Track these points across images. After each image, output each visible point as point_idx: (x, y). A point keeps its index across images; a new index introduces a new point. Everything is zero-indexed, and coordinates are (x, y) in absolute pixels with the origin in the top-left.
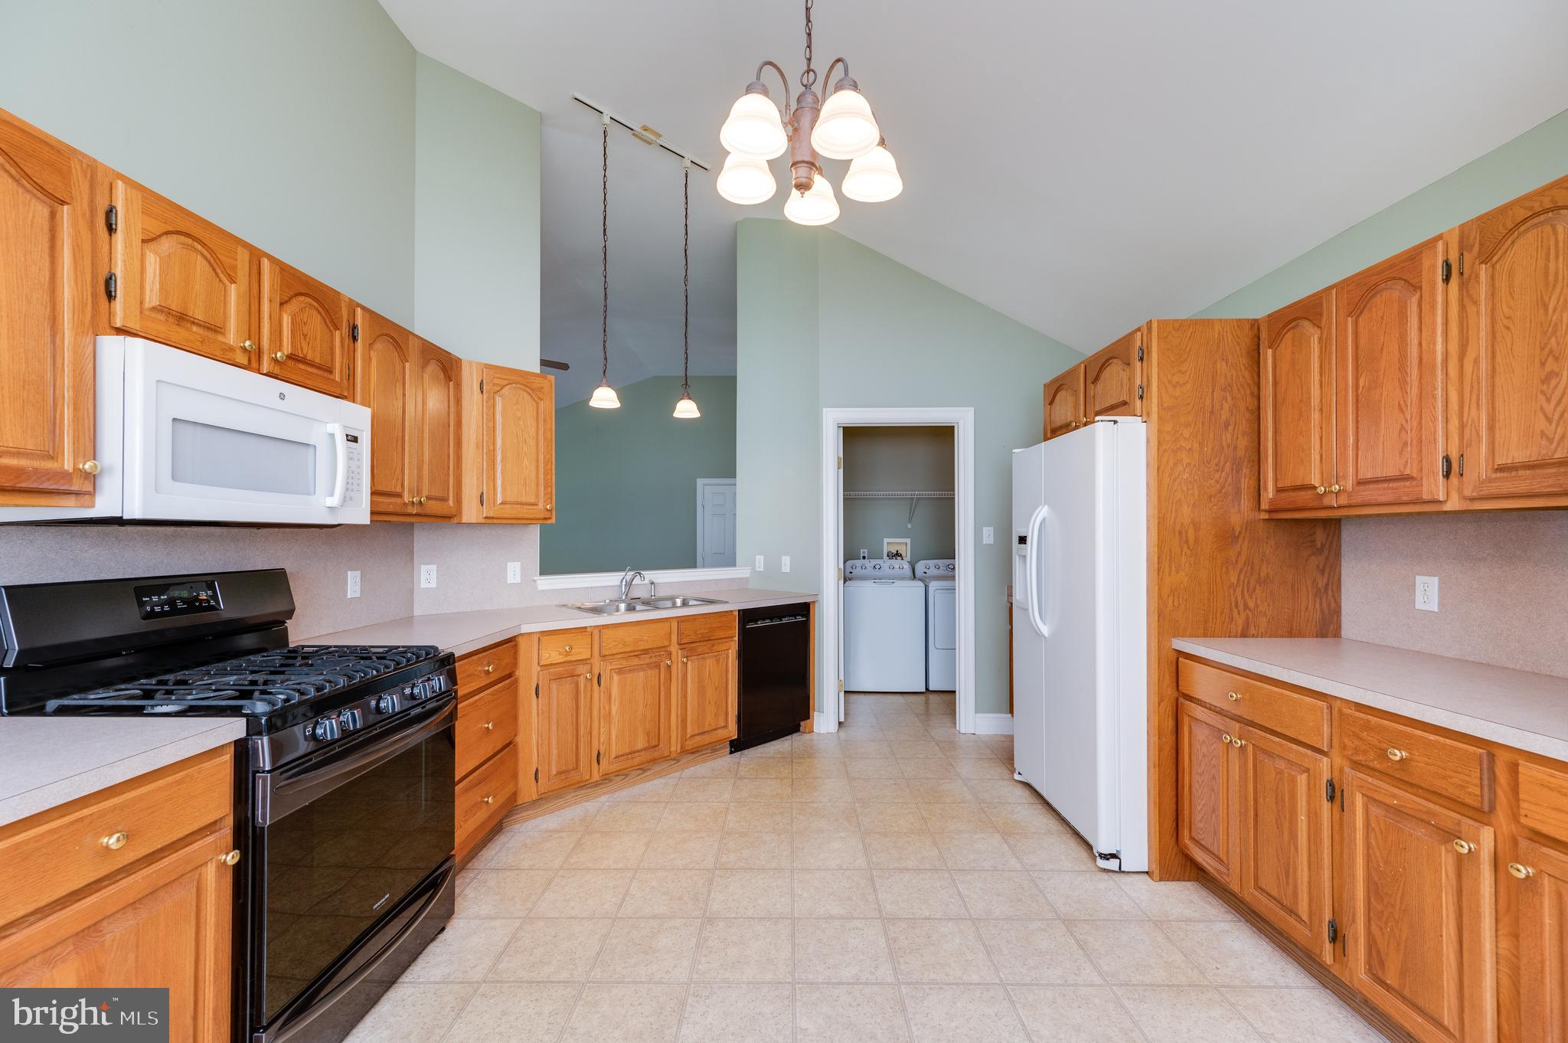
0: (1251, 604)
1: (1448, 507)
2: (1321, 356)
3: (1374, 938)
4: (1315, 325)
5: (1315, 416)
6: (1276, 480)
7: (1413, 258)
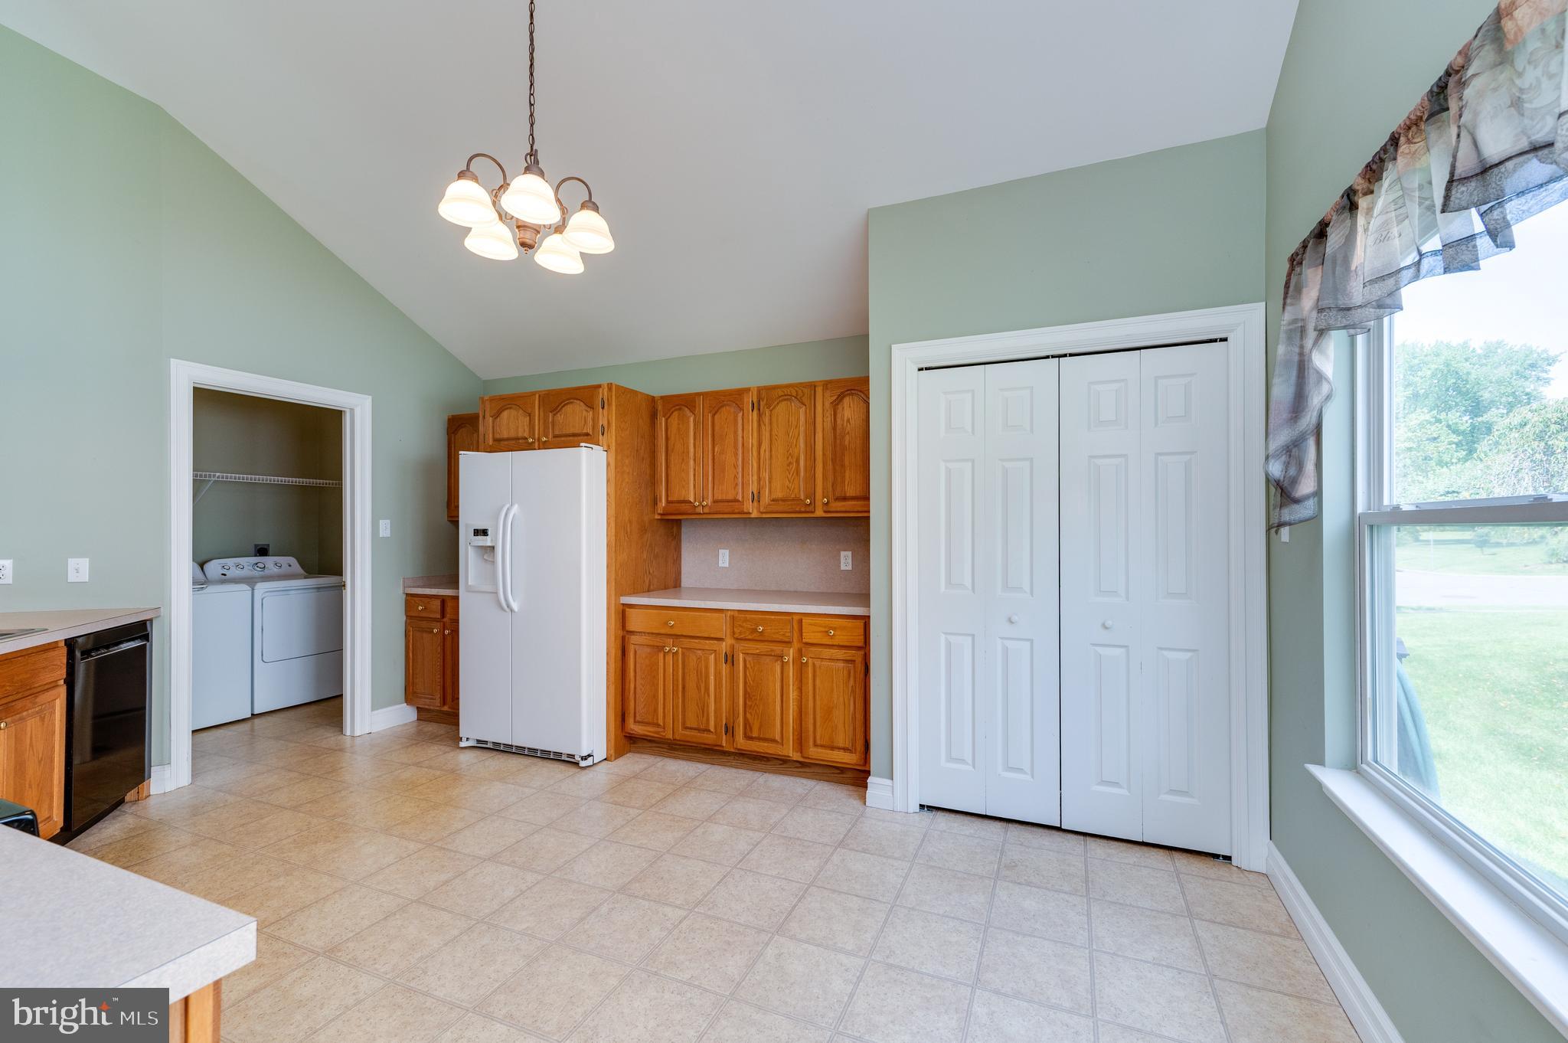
0: (651, 572)
1: (753, 516)
2: (695, 428)
3: (748, 720)
4: (691, 412)
5: (692, 462)
6: (667, 496)
7: (741, 393)
